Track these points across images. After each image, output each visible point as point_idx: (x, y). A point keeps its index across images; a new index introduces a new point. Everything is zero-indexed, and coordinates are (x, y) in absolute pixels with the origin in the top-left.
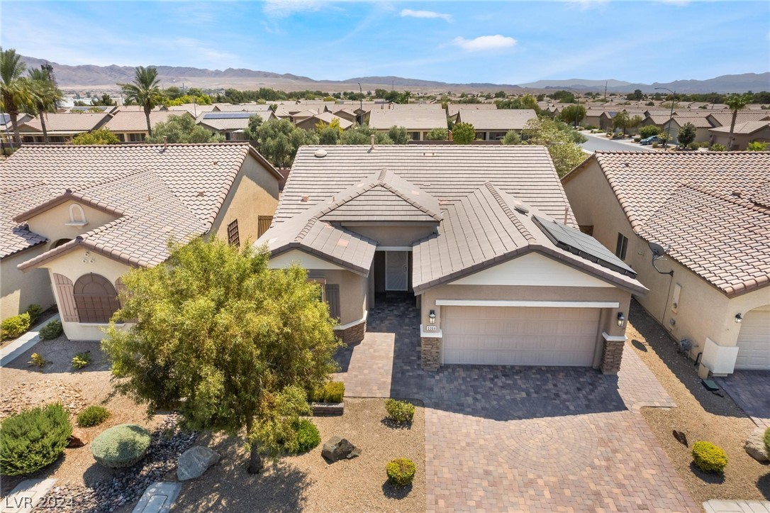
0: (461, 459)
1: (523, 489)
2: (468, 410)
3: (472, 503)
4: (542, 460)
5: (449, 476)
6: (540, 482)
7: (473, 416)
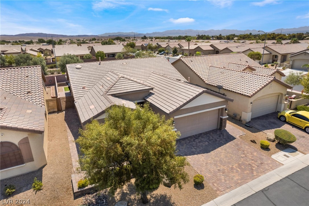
0: (208, 169)
1: (232, 171)
2: (196, 153)
3: (223, 181)
4: (229, 161)
5: (210, 176)
6: (234, 167)
7: (199, 154)
